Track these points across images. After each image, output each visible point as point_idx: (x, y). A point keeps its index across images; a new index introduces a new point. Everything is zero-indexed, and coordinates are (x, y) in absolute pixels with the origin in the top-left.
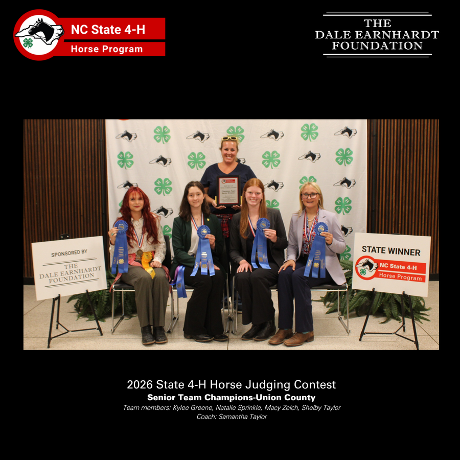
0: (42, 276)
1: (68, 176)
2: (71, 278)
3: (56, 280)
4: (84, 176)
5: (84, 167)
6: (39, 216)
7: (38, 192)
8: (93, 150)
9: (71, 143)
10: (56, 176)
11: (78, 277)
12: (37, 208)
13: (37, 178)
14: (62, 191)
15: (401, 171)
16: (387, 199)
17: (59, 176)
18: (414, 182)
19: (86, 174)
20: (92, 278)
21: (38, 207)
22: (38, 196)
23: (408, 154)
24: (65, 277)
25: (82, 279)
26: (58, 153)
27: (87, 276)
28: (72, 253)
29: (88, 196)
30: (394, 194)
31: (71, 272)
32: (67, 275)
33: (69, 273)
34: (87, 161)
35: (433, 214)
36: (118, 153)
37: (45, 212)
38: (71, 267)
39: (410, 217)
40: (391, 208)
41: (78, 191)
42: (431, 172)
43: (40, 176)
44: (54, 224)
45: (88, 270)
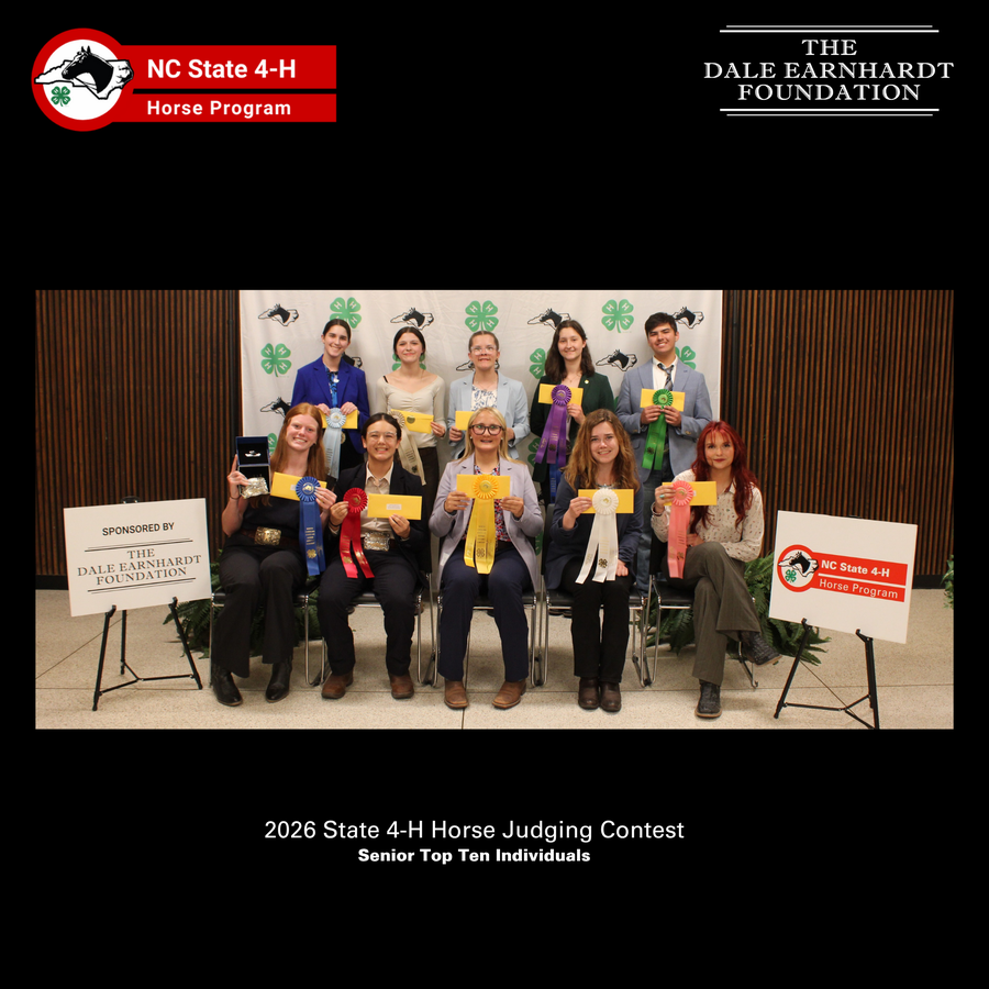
0: (83, 571)
1: (168, 387)
2: (141, 576)
3: (110, 580)
4: (197, 388)
5: (197, 372)
6: (110, 461)
7: (109, 416)
8: (215, 339)
9: (173, 326)
10: (144, 387)
11: (155, 575)
12: (107, 447)
13: (108, 390)
14: (156, 415)
15: (781, 391)
16: (755, 440)
17: (149, 387)
18: (804, 411)
19: (200, 385)
20: (183, 577)
21: (110, 444)
22: (109, 424)
23: (795, 359)
24: (129, 573)
25: (163, 579)
26: (149, 343)
27: (173, 572)
28: (144, 528)
29: (204, 426)
30: (767, 431)
31: (141, 565)
32: (132, 571)
33: (137, 567)
34: (203, 361)
35: (836, 469)
36: (263, 346)
37: (122, 454)
38: (141, 556)
39: (795, 474)
40: (761, 458)
41: (186, 417)
42: (834, 393)
43: (114, 387)
44: (140, 476)
45: (174, 563)
